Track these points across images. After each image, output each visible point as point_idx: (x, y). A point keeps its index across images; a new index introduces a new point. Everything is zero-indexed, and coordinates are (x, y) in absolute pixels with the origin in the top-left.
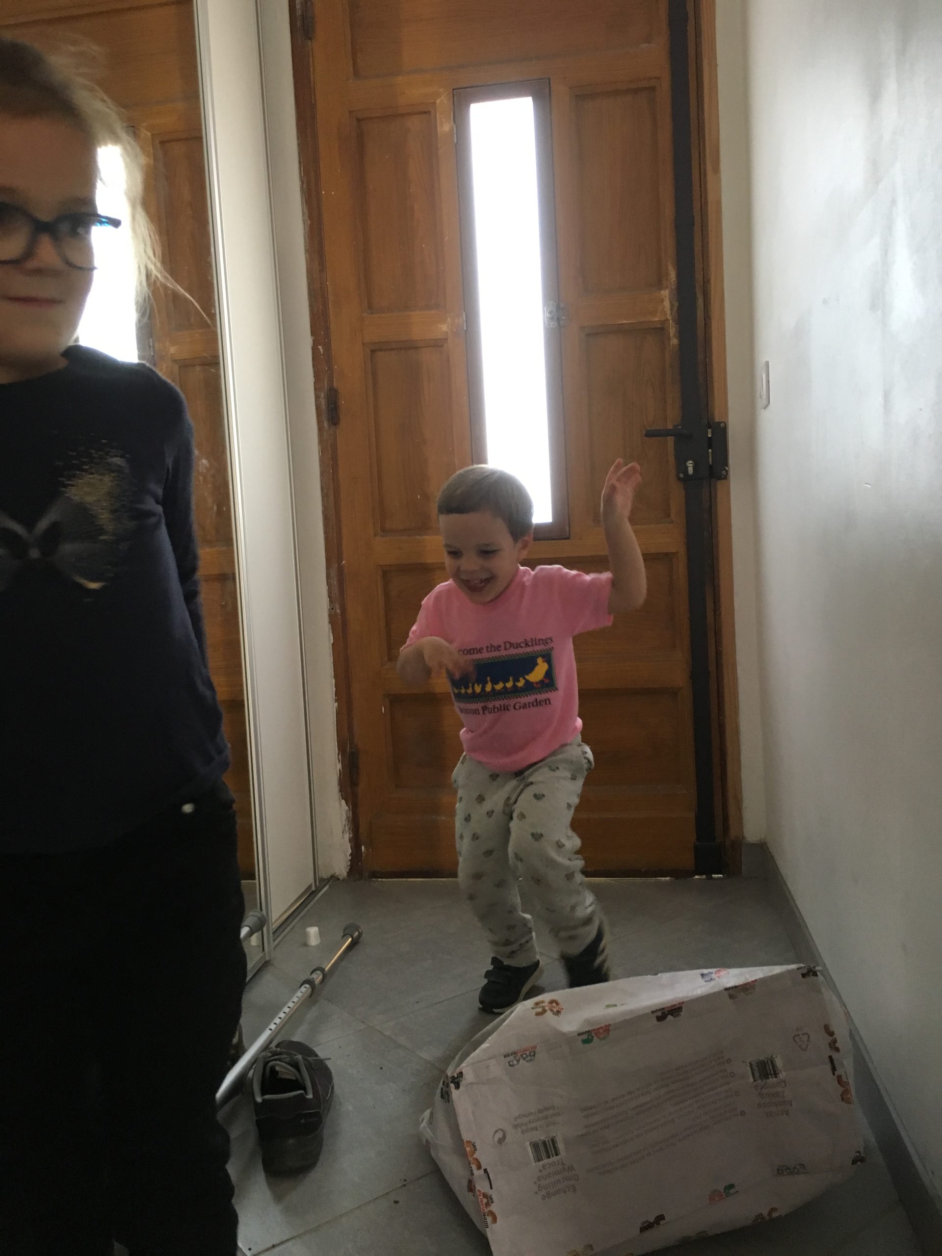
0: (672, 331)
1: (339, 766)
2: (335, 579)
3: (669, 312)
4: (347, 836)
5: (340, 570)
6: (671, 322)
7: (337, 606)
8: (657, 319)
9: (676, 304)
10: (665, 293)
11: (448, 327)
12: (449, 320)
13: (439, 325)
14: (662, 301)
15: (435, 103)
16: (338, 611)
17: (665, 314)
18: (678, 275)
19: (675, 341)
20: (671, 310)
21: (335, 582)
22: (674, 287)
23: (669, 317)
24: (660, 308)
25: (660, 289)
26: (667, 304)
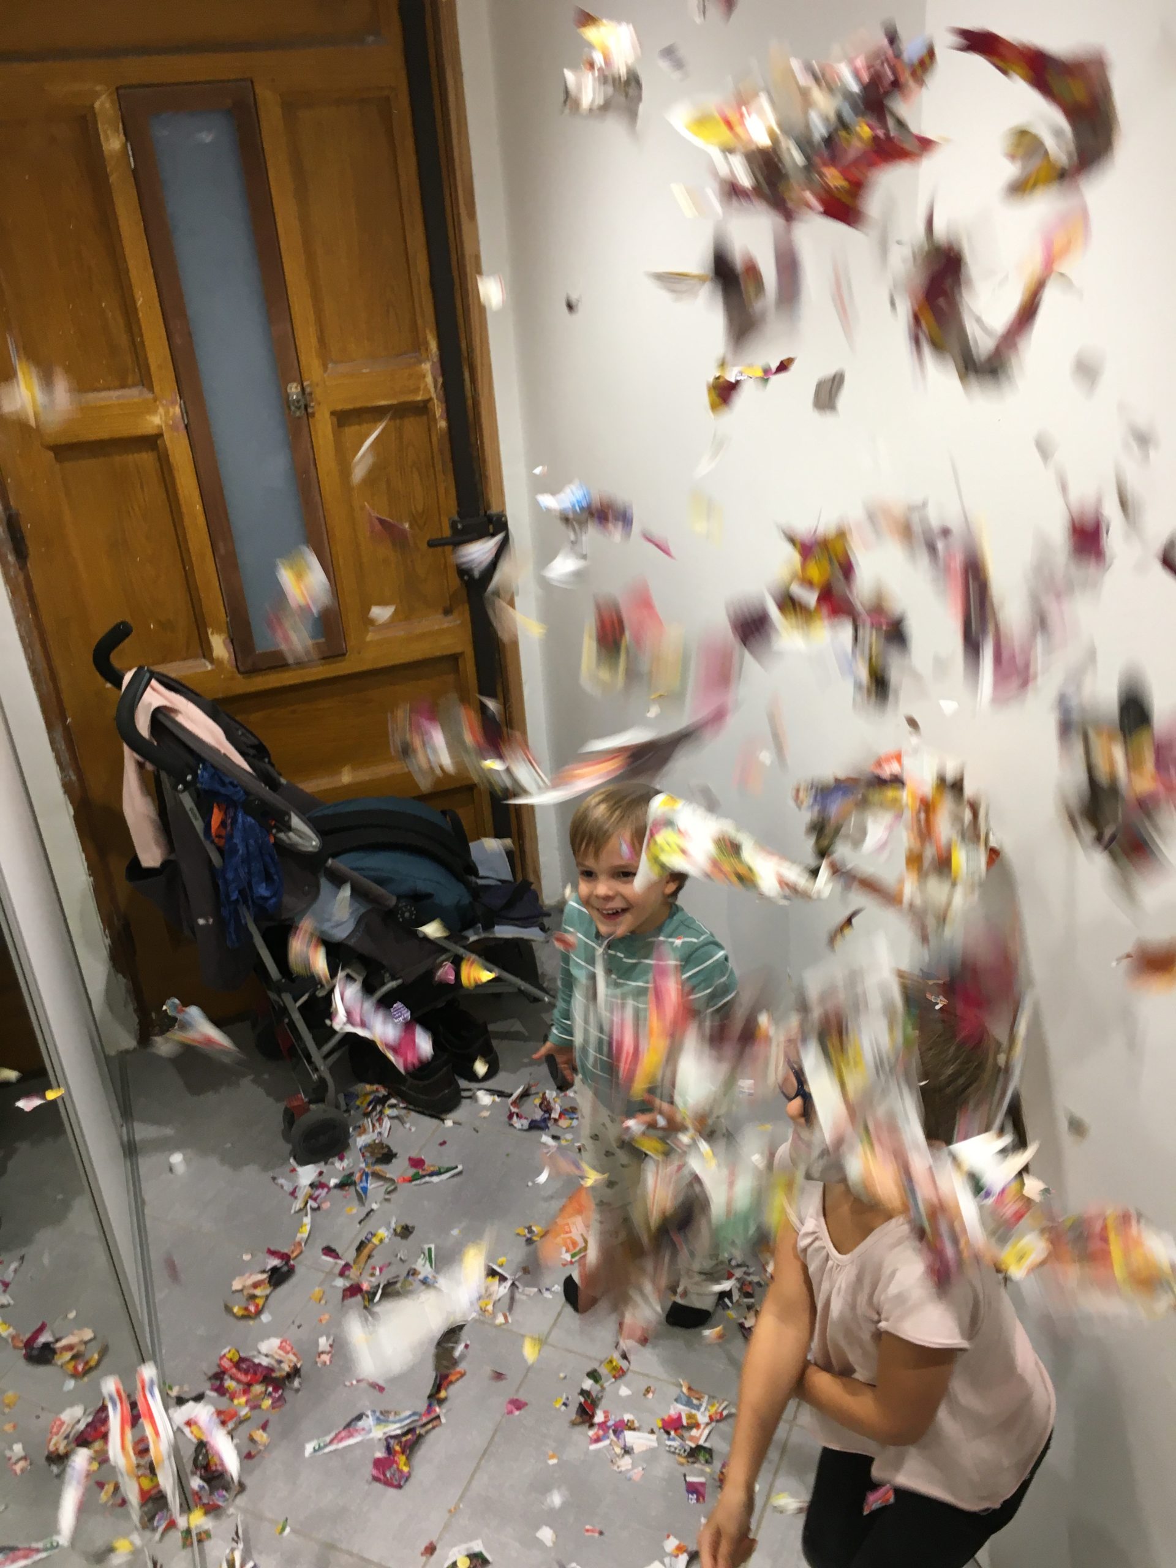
0: (439, 410)
1: (108, 941)
2: (63, 743)
3: (432, 390)
4: (131, 1008)
5: (67, 730)
6: (436, 401)
7: (71, 773)
8: (419, 398)
9: (440, 380)
10: (427, 367)
11: (161, 418)
12: (161, 410)
13: (148, 417)
14: (424, 376)
15: (92, 107)
16: (74, 778)
17: (429, 392)
18: (440, 347)
19: (443, 424)
20: (435, 387)
21: (63, 747)
22: (436, 359)
23: (434, 396)
24: (422, 386)
25: (420, 362)
26: (429, 379)
